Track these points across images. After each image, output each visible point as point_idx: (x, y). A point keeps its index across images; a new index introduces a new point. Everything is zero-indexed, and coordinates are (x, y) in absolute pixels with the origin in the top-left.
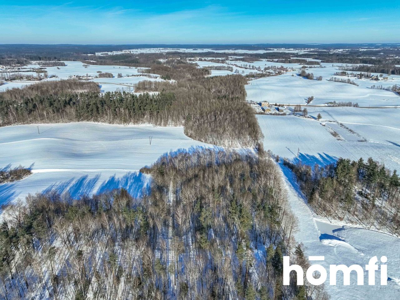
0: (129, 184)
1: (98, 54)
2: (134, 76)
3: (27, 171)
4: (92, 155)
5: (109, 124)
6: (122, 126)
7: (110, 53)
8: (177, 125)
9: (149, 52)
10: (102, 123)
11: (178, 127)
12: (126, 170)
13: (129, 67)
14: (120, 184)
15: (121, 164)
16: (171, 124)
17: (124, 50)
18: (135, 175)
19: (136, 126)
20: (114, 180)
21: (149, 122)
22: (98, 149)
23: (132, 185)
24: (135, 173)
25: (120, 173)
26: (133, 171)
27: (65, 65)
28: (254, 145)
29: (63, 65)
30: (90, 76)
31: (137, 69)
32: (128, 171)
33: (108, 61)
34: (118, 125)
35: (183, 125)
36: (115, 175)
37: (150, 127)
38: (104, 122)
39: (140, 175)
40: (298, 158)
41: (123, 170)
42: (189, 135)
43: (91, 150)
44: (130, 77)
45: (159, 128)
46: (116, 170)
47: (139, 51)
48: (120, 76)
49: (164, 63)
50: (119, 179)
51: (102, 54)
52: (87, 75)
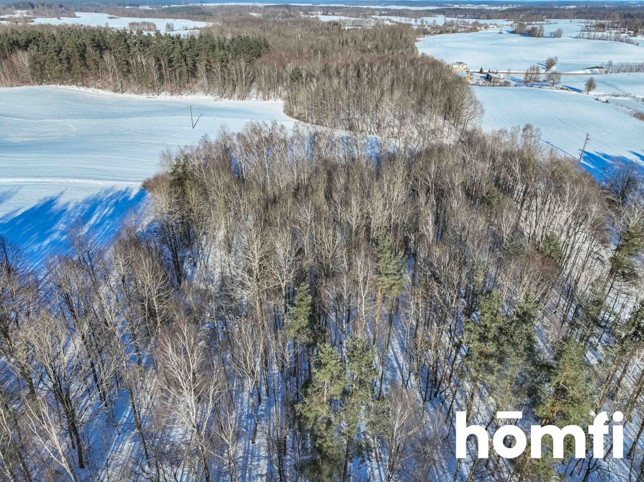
0: (92, 221)
5: (112, 94)
6: (143, 97)
8: (269, 98)
10: (96, 90)
11: (271, 101)
12: (101, 183)
14: (63, 219)
16: (255, 96)
18: (127, 195)
19: (176, 98)
20: (49, 208)
21: (207, 92)
22: (54, 134)
23: (101, 224)
24: (126, 192)
25: (80, 188)
26: (121, 186)
27: (75, 17)
28: (456, 134)
29: (72, 15)
32: (108, 184)
34: (134, 96)
35: (284, 99)
36: (62, 193)
37: (206, 100)
38: (103, 87)
39: (140, 196)
40: (582, 161)
41: (92, 181)
42: (296, 115)
45: (226, 102)
46: (71, 181)
48: (170, 28)
50: (67, 204)
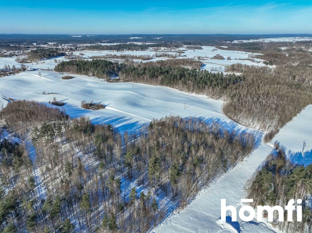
1: (236, 42)
2: (241, 59)
3: (103, 107)
4: (144, 107)
6: (187, 93)
7: (245, 41)
9: (282, 41)
13: (245, 52)
15: (151, 116)
17: (260, 39)
27: (202, 49)
29: (201, 48)
30: (208, 58)
31: (248, 55)
33: (236, 47)
37: (205, 98)
40: (303, 153)
43: (147, 104)
44: (237, 60)
46: (144, 118)
47: (267, 40)
48: (229, 59)
49: (284, 51)
51: (238, 42)
52: (206, 56)
